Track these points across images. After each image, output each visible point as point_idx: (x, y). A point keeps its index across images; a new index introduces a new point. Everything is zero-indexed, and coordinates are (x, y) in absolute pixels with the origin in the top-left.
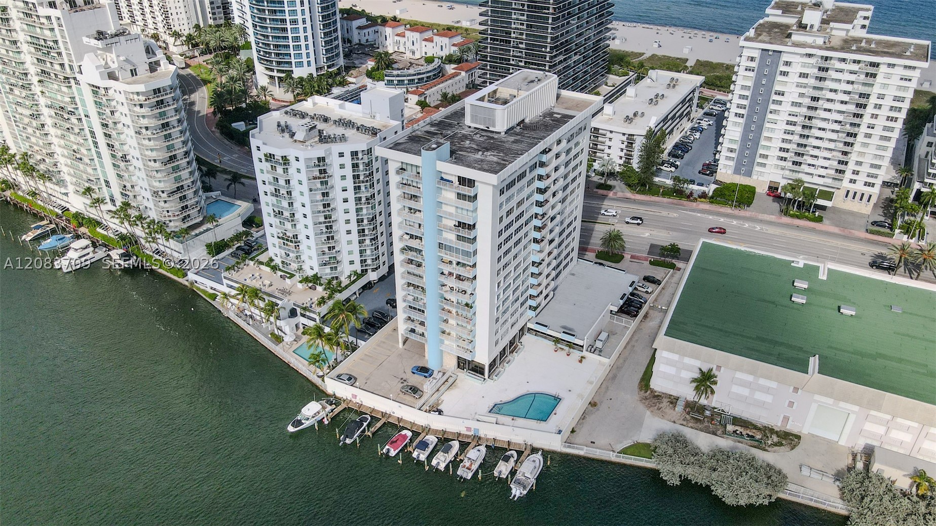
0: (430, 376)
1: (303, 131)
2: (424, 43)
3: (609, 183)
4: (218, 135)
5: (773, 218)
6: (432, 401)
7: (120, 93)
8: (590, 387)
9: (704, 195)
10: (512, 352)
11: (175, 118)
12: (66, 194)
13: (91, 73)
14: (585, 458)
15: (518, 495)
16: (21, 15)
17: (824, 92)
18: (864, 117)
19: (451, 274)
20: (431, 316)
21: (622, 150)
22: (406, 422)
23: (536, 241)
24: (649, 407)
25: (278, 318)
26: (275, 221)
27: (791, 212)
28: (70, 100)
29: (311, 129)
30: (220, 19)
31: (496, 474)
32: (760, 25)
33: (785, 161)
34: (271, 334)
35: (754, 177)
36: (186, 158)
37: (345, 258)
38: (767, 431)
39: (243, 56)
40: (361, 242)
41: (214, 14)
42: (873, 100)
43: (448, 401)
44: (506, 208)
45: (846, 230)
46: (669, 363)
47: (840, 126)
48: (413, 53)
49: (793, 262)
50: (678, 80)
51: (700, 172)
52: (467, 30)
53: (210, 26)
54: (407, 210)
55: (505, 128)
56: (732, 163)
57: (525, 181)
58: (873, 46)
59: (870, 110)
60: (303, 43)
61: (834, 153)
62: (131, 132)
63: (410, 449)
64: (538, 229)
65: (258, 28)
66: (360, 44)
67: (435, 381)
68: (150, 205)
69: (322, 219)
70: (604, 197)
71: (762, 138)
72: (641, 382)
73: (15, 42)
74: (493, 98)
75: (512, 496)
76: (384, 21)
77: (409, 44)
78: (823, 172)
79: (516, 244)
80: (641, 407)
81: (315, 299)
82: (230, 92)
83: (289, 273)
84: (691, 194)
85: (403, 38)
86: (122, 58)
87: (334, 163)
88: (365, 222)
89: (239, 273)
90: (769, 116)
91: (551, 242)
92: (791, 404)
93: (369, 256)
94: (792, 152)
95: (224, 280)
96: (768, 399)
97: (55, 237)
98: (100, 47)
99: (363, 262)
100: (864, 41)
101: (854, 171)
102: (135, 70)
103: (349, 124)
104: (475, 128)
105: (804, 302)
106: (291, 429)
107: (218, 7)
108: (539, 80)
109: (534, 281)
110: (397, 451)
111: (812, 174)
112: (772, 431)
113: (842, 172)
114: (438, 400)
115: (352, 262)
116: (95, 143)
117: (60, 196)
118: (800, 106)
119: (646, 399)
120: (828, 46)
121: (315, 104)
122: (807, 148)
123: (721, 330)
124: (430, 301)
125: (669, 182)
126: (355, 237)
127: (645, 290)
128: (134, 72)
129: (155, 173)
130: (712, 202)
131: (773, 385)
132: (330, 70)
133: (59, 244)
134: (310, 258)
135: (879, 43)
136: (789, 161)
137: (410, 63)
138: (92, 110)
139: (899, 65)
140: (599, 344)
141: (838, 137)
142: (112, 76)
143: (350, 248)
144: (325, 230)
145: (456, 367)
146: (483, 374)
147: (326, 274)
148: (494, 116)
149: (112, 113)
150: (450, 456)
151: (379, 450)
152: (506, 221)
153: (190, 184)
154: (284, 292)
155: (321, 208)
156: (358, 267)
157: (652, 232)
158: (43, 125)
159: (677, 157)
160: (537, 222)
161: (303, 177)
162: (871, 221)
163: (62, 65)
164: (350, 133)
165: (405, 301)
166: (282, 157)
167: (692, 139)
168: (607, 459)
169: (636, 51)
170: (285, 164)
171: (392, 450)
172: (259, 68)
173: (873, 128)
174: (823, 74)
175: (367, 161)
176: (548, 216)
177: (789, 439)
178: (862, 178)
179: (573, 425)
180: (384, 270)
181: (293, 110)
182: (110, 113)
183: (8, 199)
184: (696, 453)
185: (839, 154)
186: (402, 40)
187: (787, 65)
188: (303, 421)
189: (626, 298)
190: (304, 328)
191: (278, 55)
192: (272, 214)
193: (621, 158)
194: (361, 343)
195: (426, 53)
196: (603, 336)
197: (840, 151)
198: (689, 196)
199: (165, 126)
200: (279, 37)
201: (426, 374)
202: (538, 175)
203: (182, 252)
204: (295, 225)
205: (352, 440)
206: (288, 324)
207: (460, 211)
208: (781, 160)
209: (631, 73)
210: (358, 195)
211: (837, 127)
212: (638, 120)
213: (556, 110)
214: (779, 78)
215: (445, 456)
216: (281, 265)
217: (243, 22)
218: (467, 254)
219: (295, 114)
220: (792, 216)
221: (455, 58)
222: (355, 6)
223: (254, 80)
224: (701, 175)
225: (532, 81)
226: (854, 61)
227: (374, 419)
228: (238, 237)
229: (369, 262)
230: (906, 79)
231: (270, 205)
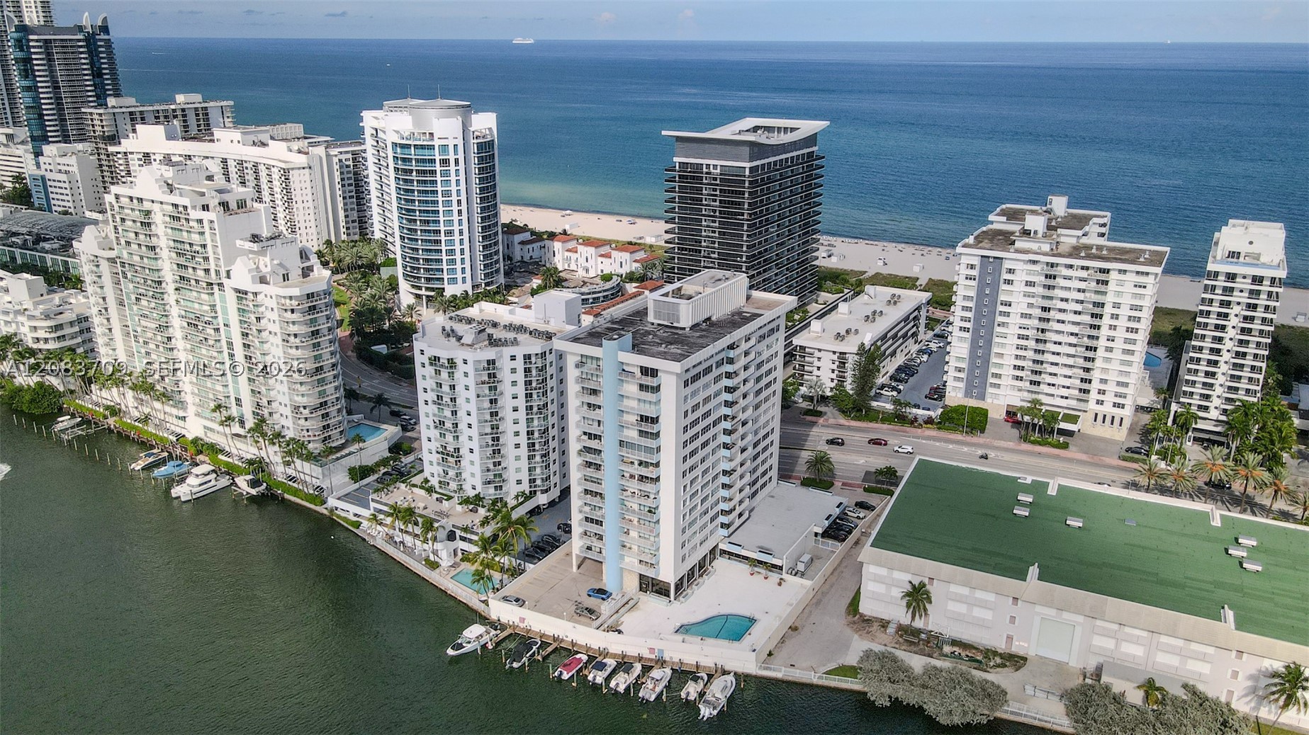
0: (608, 597)
1: (471, 333)
2: (600, 259)
3: (819, 409)
4: (354, 359)
5: (1011, 445)
6: (610, 622)
7: (271, 297)
8: (789, 609)
9: (929, 421)
10: (701, 576)
11: (326, 325)
12: (184, 418)
13: (242, 277)
14: (783, 682)
15: (707, 715)
16: (168, 219)
17: (1054, 301)
18: (1102, 328)
19: (632, 476)
20: (610, 529)
21: (833, 371)
22: (581, 646)
23: (726, 446)
24: (857, 631)
25: (435, 539)
26: (434, 433)
27: (1032, 438)
28: (209, 308)
29: (480, 332)
30: (355, 234)
31: (683, 695)
32: (983, 232)
33: (1021, 380)
34: (425, 560)
35: (989, 400)
36: (333, 370)
37: (511, 476)
38: (990, 653)
39: (385, 273)
40: (530, 458)
41: (348, 228)
42: (1108, 310)
43: (629, 621)
44: (691, 403)
45: (1095, 457)
46: (877, 579)
47: (1076, 340)
48: (587, 271)
49: (1019, 478)
50: (899, 296)
51: (926, 397)
52: (651, 246)
53: (344, 241)
54: (586, 407)
55: (690, 324)
56: (962, 385)
57: (711, 376)
58: (1105, 252)
59: (1106, 321)
60: (458, 257)
61: (1075, 370)
62: (278, 340)
63: (586, 672)
64: (728, 432)
65: (406, 241)
66: (522, 262)
67: (614, 602)
68: (288, 423)
69: (488, 430)
70: (813, 424)
71: (993, 355)
72: (848, 607)
73: (153, 248)
74: (678, 293)
75: (701, 716)
76: (552, 236)
77: (582, 261)
78: (1065, 392)
79: (704, 445)
80: (848, 631)
81: (477, 522)
82: (373, 311)
83: (445, 495)
84: (916, 419)
85: (575, 254)
86: (275, 262)
87: (505, 365)
88: (536, 435)
89: (388, 496)
90: (998, 329)
91: (743, 450)
92: (1013, 619)
93: (539, 475)
94: (1027, 370)
95: (371, 503)
96: (987, 615)
97: (172, 463)
98: (256, 249)
99: (532, 481)
100: (1095, 247)
101: (1100, 390)
102: (287, 274)
103: (521, 329)
104: (659, 325)
105: (1027, 514)
106: (450, 652)
107: (353, 221)
108: (727, 279)
109: (725, 493)
110: (570, 674)
111: (1053, 395)
112: (995, 653)
113: (1086, 391)
114: (618, 622)
115: (519, 482)
116: (232, 356)
117: (175, 421)
118: (1030, 318)
119: (854, 623)
120: (1055, 252)
121: (481, 311)
122: (1044, 365)
123: (933, 542)
124: (609, 511)
125: (889, 407)
126: (524, 451)
127: (856, 515)
128: (286, 277)
129: (299, 385)
130: (939, 428)
131: (991, 597)
132: (488, 288)
133: (176, 471)
134: (473, 475)
135: (1110, 249)
136: (1026, 380)
137: (583, 281)
138: (234, 319)
139: (1132, 272)
140: (801, 567)
141: (1076, 351)
142: (263, 280)
143: (518, 464)
144: (491, 442)
145: (638, 589)
146: (669, 596)
147: (490, 495)
148: (678, 311)
149: (258, 319)
150: (631, 678)
151: (551, 672)
152: (692, 417)
153: (335, 400)
154: (442, 514)
155: (488, 417)
156: (526, 487)
157: (867, 459)
158: (169, 339)
159: (901, 381)
160: (727, 425)
161: (471, 381)
162: (1125, 448)
163: (207, 271)
164: (522, 337)
165: (581, 512)
166: (448, 359)
167: (919, 361)
168: (808, 681)
169: (856, 269)
170: (451, 367)
171: (565, 672)
172: (404, 286)
173: (1113, 341)
174: (1050, 282)
175: (540, 365)
176: (738, 419)
177: (1015, 661)
178: (1109, 398)
179: (771, 647)
180: (555, 493)
181: (458, 316)
182: (255, 320)
183: (112, 426)
184: (907, 670)
185: (1081, 371)
186: (574, 256)
187: (1010, 272)
188: (464, 645)
189: (832, 519)
190: (463, 554)
191: (427, 270)
192: (432, 425)
193: (832, 380)
194: (530, 566)
195: (602, 271)
196: (806, 558)
197: (1081, 367)
198: (913, 422)
199: (315, 333)
200: (430, 250)
201: (604, 596)
202: (726, 372)
203: (321, 477)
204: (458, 437)
205: (520, 664)
206: (446, 547)
207: (642, 404)
208: (1017, 380)
209: (846, 291)
210: (529, 404)
211: (1073, 340)
212: (851, 338)
213: (745, 310)
214: (1004, 287)
215: (625, 678)
216: (437, 486)
217: (384, 237)
218: (648, 450)
219: (460, 319)
220: (1033, 443)
221: (637, 275)
222: (516, 221)
223: (396, 301)
224: (927, 400)
225: (720, 280)
226: (1083, 268)
227: (544, 645)
228: (384, 462)
229: (539, 482)
230: (1140, 287)
231: (431, 415)
